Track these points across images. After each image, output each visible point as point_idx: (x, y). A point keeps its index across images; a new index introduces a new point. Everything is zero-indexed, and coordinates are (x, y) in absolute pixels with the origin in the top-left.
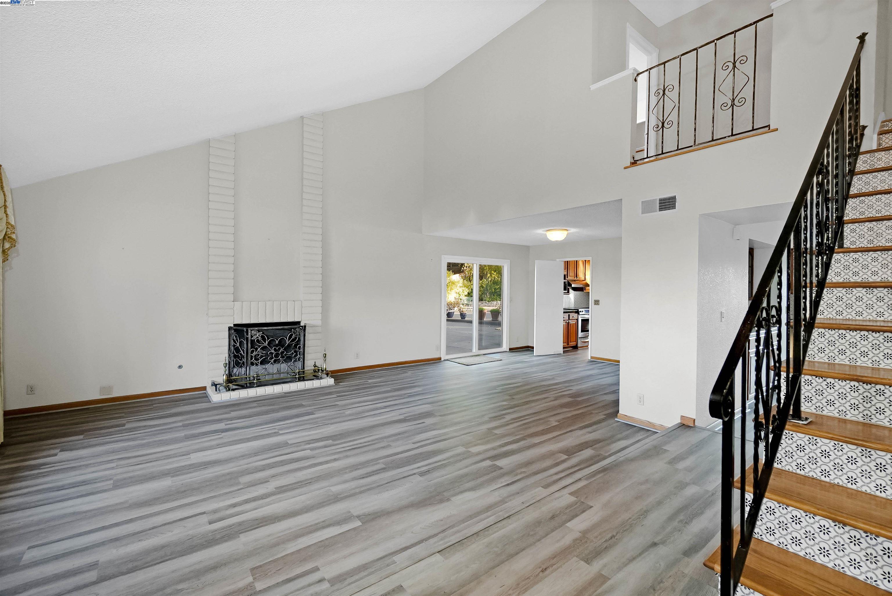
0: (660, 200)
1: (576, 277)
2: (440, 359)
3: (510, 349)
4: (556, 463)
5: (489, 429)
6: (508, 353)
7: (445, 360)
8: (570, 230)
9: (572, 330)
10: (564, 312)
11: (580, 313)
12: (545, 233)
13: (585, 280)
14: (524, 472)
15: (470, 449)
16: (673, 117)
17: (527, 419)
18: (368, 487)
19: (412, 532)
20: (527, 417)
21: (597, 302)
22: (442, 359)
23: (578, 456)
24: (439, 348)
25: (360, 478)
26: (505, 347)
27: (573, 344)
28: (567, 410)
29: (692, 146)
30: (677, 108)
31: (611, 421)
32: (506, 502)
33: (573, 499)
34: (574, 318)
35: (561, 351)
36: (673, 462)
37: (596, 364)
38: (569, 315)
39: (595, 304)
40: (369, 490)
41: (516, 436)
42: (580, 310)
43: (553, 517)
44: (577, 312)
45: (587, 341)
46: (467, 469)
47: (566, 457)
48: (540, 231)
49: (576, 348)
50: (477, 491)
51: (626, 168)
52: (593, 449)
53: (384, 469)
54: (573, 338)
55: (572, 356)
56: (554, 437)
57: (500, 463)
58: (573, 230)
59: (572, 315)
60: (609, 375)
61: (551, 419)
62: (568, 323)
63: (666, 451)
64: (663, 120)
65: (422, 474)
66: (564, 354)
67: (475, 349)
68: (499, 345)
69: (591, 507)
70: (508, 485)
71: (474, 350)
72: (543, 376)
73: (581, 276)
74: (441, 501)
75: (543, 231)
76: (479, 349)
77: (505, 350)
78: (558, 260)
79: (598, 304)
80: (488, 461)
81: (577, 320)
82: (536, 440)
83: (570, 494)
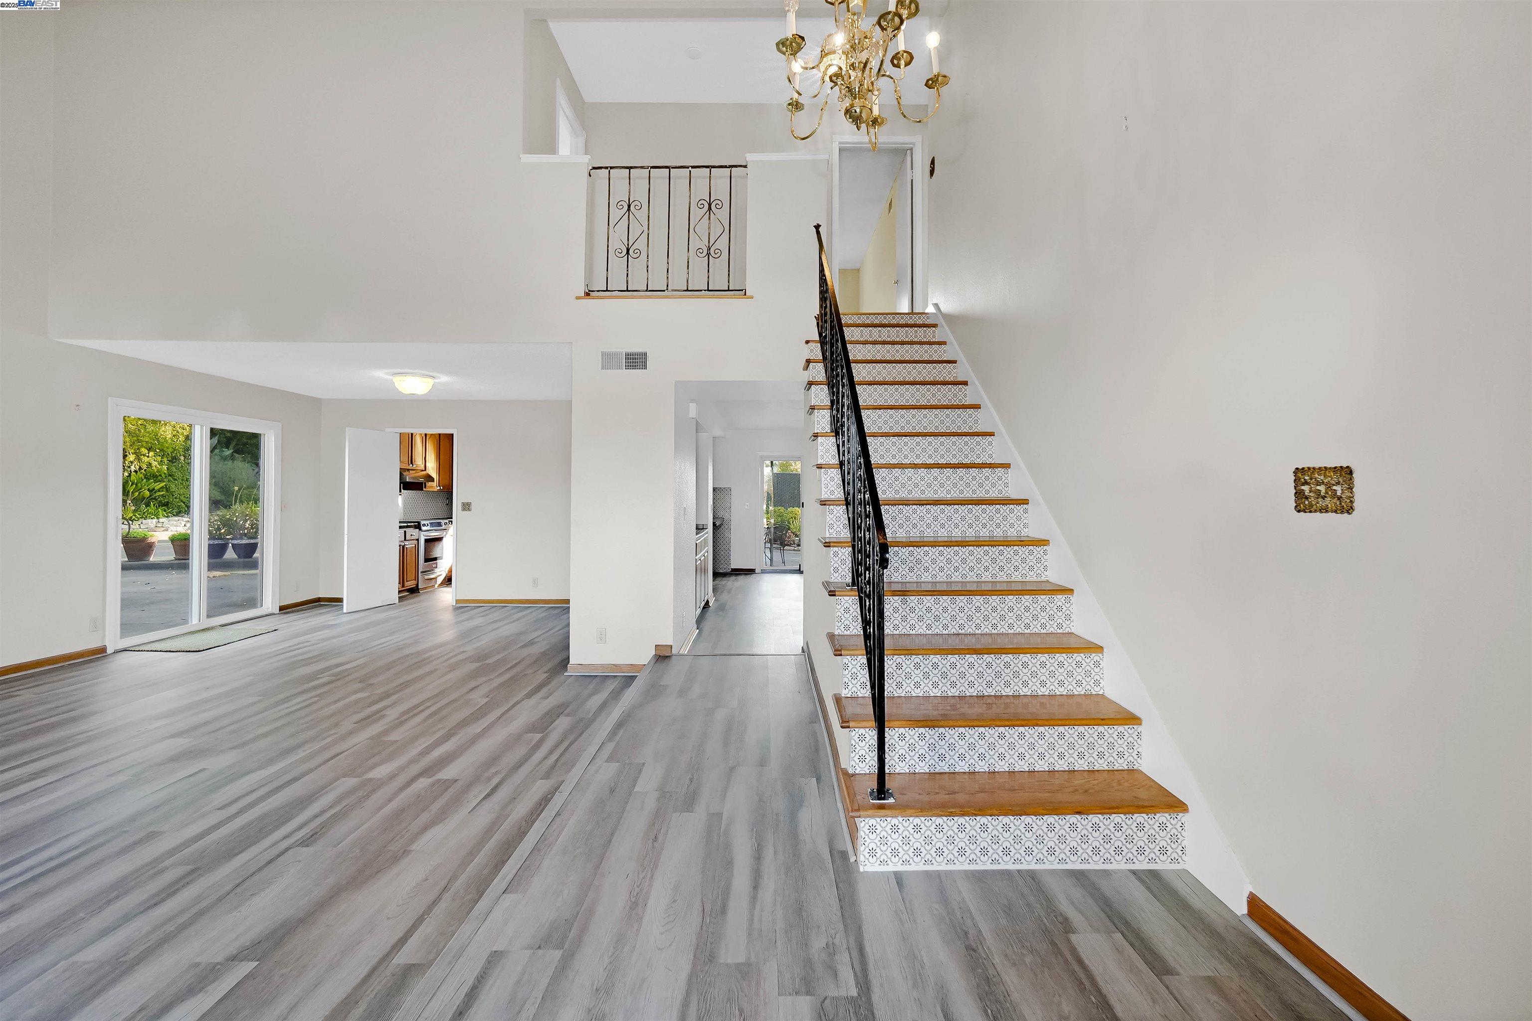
0: (627, 354)
1: (412, 463)
2: (102, 650)
3: (282, 608)
4: (534, 746)
5: (372, 738)
6: (277, 618)
7: (117, 652)
8: (440, 378)
9: (410, 559)
10: (401, 527)
11: (424, 528)
12: (390, 377)
13: (425, 470)
14: (497, 773)
15: (371, 775)
16: (641, 244)
17: (429, 707)
18: (194, 911)
19: (389, 918)
20: (428, 704)
21: (466, 507)
22: (109, 651)
23: (554, 729)
24: (98, 625)
25: (148, 908)
26: (270, 604)
27: (410, 584)
28: (484, 679)
29: (664, 291)
30: (645, 235)
31: (561, 678)
32: (509, 815)
33: (614, 766)
34: (413, 538)
35: (394, 597)
36: (683, 692)
37: (469, 611)
38: (405, 532)
39: (464, 510)
40: (201, 913)
41: (435, 732)
42: (422, 523)
43: (612, 791)
44: (418, 526)
45: (432, 576)
46: (393, 803)
47: (539, 736)
48: (381, 374)
49: (414, 591)
50: (446, 821)
51: (578, 298)
52: (568, 715)
53: (193, 871)
54: (411, 574)
55: (415, 604)
56: (500, 717)
57: (447, 773)
58: (444, 379)
59: (410, 531)
60: (505, 622)
61: (473, 696)
62: (403, 547)
63: (666, 686)
64: (628, 245)
65: (305, 842)
66: (401, 603)
67: (197, 616)
68: (252, 602)
69: (644, 764)
70: (488, 796)
71: (195, 620)
72: (393, 642)
73: (419, 462)
74: (395, 859)
75: (386, 374)
76: (209, 616)
77: (270, 611)
78: (388, 430)
79: (469, 510)
80: (422, 780)
81: (418, 540)
82: (477, 728)
83: (607, 761)
